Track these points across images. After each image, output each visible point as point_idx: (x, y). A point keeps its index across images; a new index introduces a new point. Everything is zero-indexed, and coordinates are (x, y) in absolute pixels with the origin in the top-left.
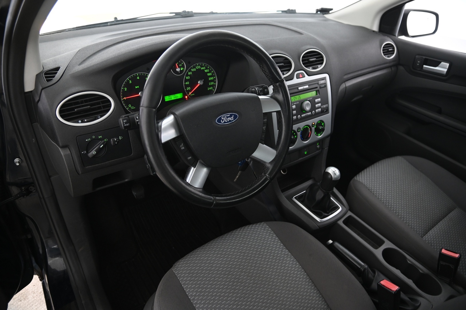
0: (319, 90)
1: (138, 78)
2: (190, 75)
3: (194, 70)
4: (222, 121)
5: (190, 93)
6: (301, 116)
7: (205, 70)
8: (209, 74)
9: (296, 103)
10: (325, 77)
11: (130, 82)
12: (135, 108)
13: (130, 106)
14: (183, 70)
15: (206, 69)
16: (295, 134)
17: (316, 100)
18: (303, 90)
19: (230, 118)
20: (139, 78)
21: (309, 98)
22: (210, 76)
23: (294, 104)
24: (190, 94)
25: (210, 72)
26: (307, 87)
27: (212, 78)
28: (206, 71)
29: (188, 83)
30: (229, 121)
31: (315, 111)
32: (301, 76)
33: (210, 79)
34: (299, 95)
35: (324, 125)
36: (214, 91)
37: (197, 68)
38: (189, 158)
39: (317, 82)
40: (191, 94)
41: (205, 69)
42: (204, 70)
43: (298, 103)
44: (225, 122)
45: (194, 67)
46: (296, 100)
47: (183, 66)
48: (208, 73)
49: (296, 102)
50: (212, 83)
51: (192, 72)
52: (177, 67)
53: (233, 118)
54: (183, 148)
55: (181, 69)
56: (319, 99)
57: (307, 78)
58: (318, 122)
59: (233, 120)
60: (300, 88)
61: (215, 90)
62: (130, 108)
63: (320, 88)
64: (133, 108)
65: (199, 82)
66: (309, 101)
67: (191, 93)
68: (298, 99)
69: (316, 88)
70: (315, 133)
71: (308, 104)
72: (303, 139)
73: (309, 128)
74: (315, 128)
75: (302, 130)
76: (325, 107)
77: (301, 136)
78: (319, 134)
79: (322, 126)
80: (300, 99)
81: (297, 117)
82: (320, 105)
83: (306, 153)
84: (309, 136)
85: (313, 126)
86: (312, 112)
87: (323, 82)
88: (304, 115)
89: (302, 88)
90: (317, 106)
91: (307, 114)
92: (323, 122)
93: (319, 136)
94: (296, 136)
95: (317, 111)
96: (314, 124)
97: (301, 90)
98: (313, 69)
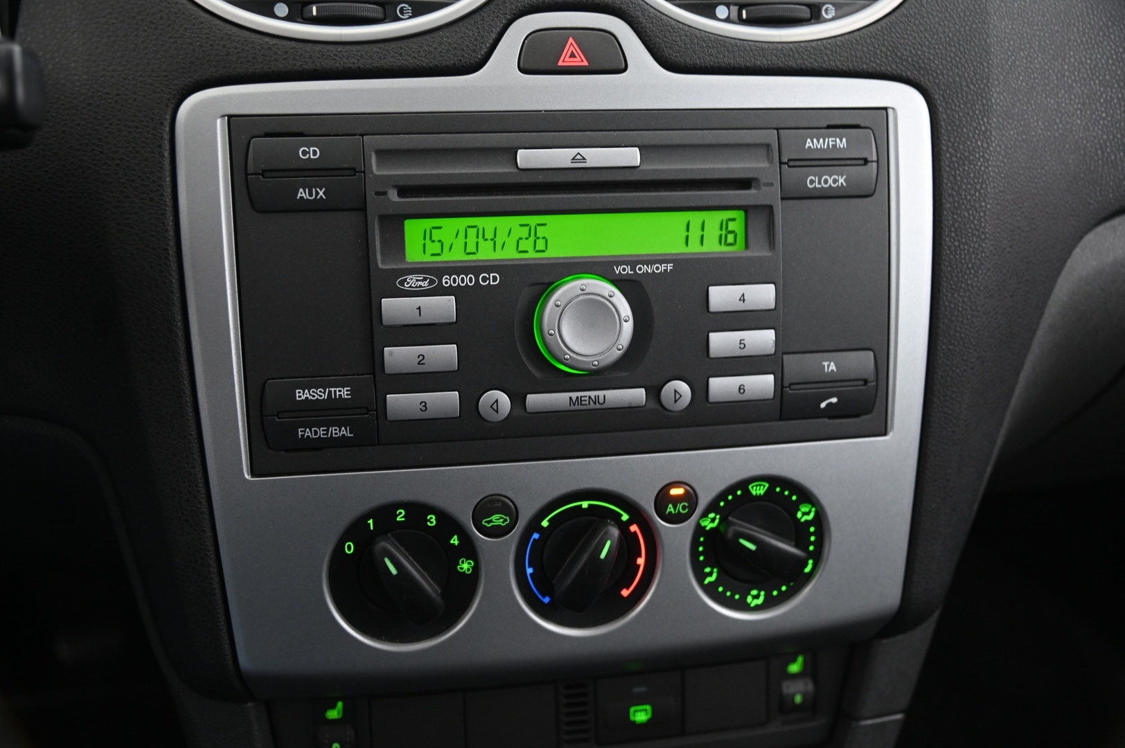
0: (769, 209)
6: (518, 399)
9: (467, 280)
10: (885, 109)
16: (455, 541)
17: (722, 297)
18: (571, 178)
21: (633, 262)
23: (447, 281)
26: (630, 156)
31: (700, 391)
32: (571, 55)
34: (533, 220)
35: (820, 520)
39: (770, 136)
43: (494, 279)
46: (486, 253)
49: (476, 269)
56: (763, 295)
57: (646, 81)
58: (744, 484)
60: (525, 157)
63: (795, 193)
66: (625, 284)
68: (509, 253)
69: (745, 183)
70: (700, 577)
71: (597, 310)
72: (547, 600)
73: (625, 517)
74: (699, 530)
75: (545, 523)
76: (833, 367)
77: (530, 571)
78: (757, 597)
79: (798, 533)
80: (532, 255)
81: (470, 403)
82: (763, 340)
83: (641, 715)
84: (625, 593)
85: (670, 508)
86: (654, 392)
87: (842, 143)
88: (559, 399)
89: (559, 157)
90: (722, 342)
91: (601, 393)
92: (806, 496)
93: (758, 608)
94: (465, 566)
95: (722, 387)
96: (691, 498)
97: (541, 178)
98: (751, 22)
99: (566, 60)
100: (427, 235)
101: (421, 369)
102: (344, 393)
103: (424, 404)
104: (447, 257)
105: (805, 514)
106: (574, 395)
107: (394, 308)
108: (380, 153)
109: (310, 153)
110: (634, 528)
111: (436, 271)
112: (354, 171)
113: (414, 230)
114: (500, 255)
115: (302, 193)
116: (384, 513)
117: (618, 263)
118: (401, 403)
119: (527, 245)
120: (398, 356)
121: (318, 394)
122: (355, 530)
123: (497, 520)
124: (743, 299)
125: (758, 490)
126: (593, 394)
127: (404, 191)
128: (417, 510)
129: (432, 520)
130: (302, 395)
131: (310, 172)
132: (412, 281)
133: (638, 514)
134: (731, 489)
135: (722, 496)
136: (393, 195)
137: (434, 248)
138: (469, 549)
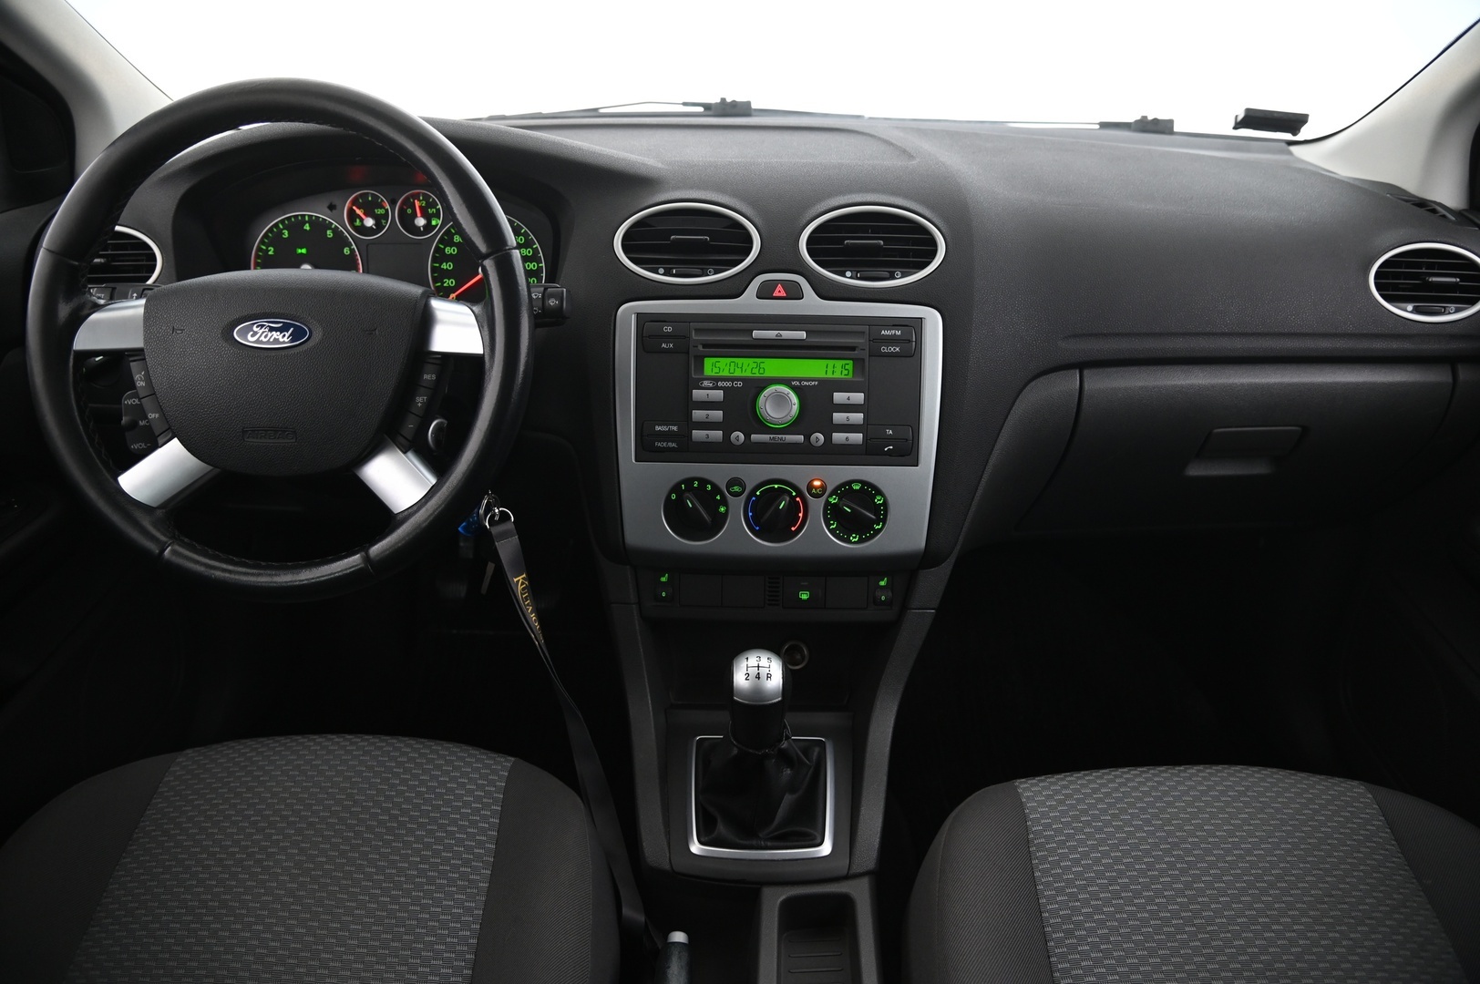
0: (863, 360)
1: (307, 227)
2: (457, 245)
4: (252, 336)
6: (747, 436)
8: (522, 252)
9: (729, 384)
10: (921, 318)
11: (283, 233)
14: (436, 225)
16: (718, 497)
17: (839, 397)
18: (775, 343)
19: (278, 333)
21: (800, 380)
22: (526, 259)
23: (720, 384)
25: (526, 246)
26: (803, 335)
27: (531, 266)
29: (449, 266)
30: (271, 340)
31: (828, 438)
32: (779, 291)
34: (759, 360)
35: (885, 504)
38: (153, 416)
39: (866, 329)
43: (740, 384)
44: (258, 341)
46: (738, 373)
47: (439, 215)
49: (732, 379)
52: (419, 215)
53: (287, 335)
54: (143, 384)
55: (434, 223)
56: (858, 398)
57: (811, 304)
58: (850, 483)
59: (286, 340)
60: (756, 334)
63: (875, 354)
66: (796, 389)
68: (748, 374)
69: (853, 348)
70: (828, 525)
71: (780, 400)
72: (757, 528)
73: (794, 494)
74: (828, 502)
75: (758, 493)
76: (891, 432)
77: (750, 514)
78: (855, 538)
79: (876, 509)
80: (758, 375)
81: (727, 436)
82: (858, 417)
83: (804, 596)
84: (793, 529)
85: (814, 491)
86: (807, 437)
87: (899, 333)
88: (765, 438)
89: (771, 334)
90: (839, 417)
91: (784, 436)
92: (879, 492)
93: (855, 543)
94: (722, 509)
95: (838, 437)
96: (823, 488)
97: (762, 343)
98: (861, 279)
99: (776, 294)
100: (714, 365)
101: (707, 420)
102: (675, 428)
103: (708, 435)
104: (721, 374)
105: (879, 500)
106: (772, 436)
107: (698, 394)
108: (695, 330)
109: (669, 329)
110: (798, 499)
111: (716, 379)
112: (685, 337)
113: (708, 362)
114: (744, 374)
115: (664, 345)
116: (689, 481)
117: (794, 380)
118: (698, 434)
119: (756, 371)
120: (698, 415)
121: (664, 428)
122: (676, 489)
123: (736, 489)
124: (849, 399)
125: (856, 487)
126: (780, 436)
127: (705, 346)
128: (703, 482)
129: (709, 487)
130: (658, 428)
131: (668, 337)
132: (706, 383)
133: (800, 493)
134: (843, 485)
135: (839, 487)
136: (700, 348)
137: (716, 370)
138: (724, 502)
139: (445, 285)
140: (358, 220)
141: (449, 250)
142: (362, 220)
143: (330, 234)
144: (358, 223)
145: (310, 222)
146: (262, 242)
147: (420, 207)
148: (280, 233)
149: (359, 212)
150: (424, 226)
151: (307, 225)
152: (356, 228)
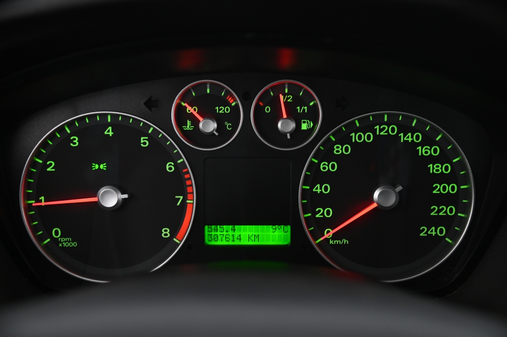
1: (109, 132)
2: (340, 159)
3: (364, 137)
5: (329, 233)
7: (418, 145)
8: (435, 168)
11: (72, 141)
12: (75, 244)
13: (57, 233)
14: (310, 131)
15: (428, 141)
20: (111, 134)
22: (442, 178)
24: (326, 236)
25: (441, 159)
27: (449, 188)
28: (423, 151)
29: (326, 189)
33: (439, 189)
36: (450, 246)
37: (381, 130)
40: (335, 237)
41: (422, 144)
42: (414, 145)
45: (367, 127)
47: (312, 115)
48: (432, 160)
50: (448, 210)
51: (355, 145)
52: (285, 116)
55: (304, 127)
61: (455, 240)
62: (55, 241)
64: (67, 243)
65: (376, 194)
67: (332, 232)
139: (317, 216)
140: (189, 123)
141: (325, 167)
142: (196, 122)
143: (144, 142)
144: (189, 126)
145: (115, 125)
146: (38, 154)
147: (286, 103)
148: (67, 140)
149: (190, 110)
150: (292, 133)
151: (110, 128)
152: (185, 134)
